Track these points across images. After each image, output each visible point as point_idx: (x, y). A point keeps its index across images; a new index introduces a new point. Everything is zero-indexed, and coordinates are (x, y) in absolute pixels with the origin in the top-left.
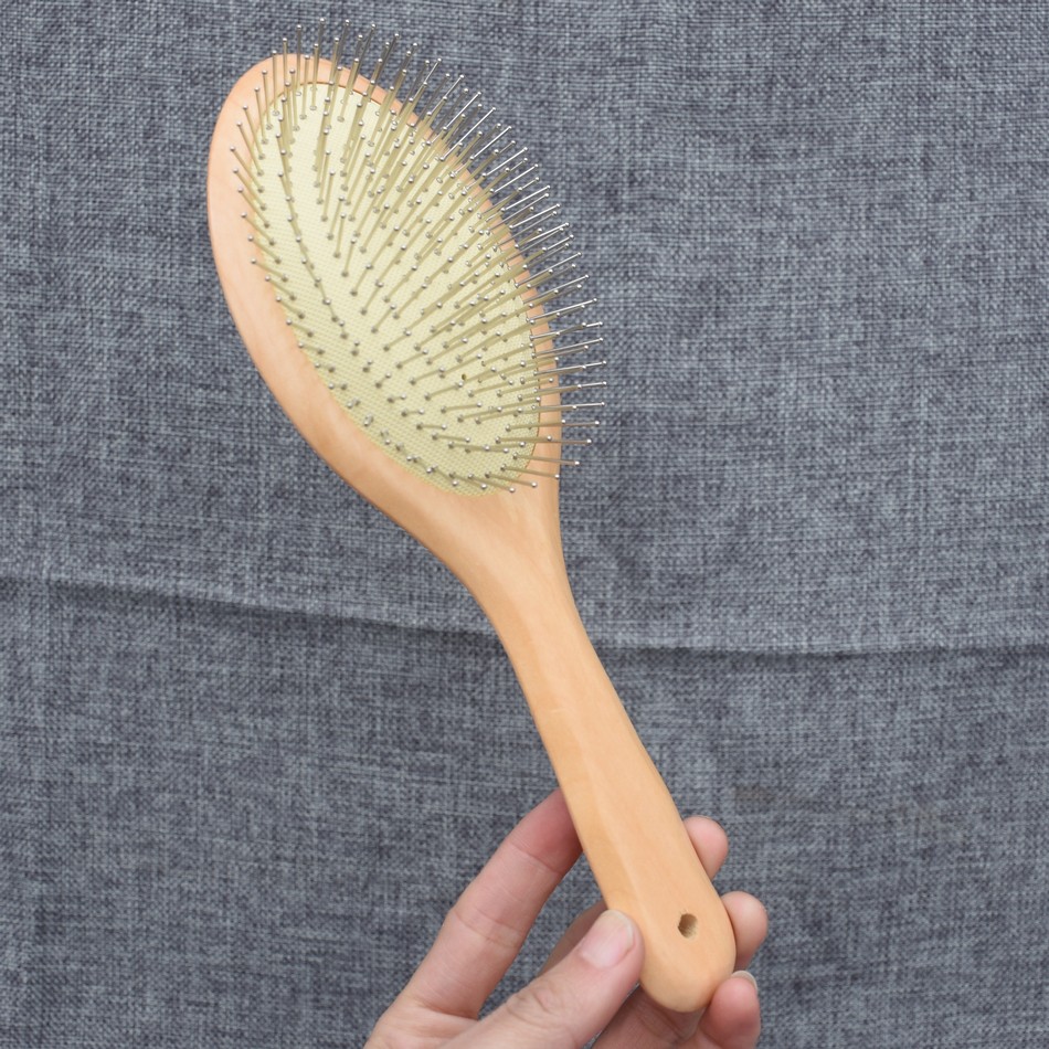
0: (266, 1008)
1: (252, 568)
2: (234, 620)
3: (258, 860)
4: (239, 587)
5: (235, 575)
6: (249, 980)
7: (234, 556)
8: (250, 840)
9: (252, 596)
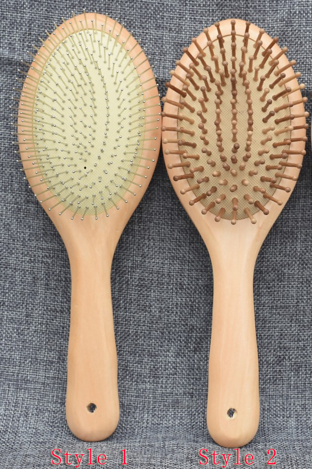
0: (18, 288)
1: (19, 40)
2: (9, 68)
3: (17, 203)
4: (12, 49)
5: (10, 43)
6: (9, 272)
7: (10, 33)
8: (12, 191)
9: (19, 55)
